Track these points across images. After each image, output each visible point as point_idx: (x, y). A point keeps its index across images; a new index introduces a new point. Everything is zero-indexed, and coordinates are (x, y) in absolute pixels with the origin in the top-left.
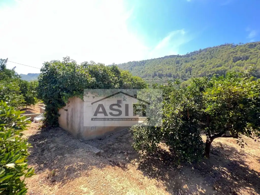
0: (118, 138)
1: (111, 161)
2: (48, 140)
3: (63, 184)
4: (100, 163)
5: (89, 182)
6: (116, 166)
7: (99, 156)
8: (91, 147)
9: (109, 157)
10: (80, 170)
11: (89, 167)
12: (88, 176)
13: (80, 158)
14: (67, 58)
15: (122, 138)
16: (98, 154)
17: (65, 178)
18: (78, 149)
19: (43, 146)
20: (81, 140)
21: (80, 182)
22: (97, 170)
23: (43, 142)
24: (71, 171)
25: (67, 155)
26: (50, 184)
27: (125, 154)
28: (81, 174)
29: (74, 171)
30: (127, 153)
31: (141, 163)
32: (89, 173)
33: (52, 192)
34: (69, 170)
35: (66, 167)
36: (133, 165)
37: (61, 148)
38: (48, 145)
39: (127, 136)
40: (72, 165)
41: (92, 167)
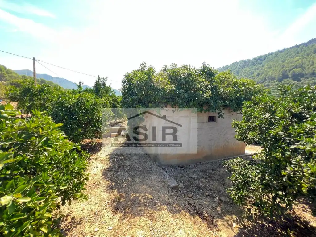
0: (208, 171)
1: (191, 205)
2: (127, 156)
3: (123, 217)
4: (174, 204)
5: (151, 230)
6: (197, 216)
7: (176, 192)
8: (168, 176)
9: (189, 197)
10: (145, 206)
11: (157, 206)
12: (152, 220)
13: (150, 188)
15: (213, 172)
16: (175, 189)
17: (127, 210)
18: (152, 174)
19: (121, 162)
20: (158, 164)
21: (141, 224)
22: (166, 214)
23: (122, 157)
24: (136, 203)
25: (138, 180)
26: (113, 210)
27: (215, 200)
28: (145, 213)
29: (139, 205)
30: (220, 200)
31: (245, 227)
32: (155, 215)
33: (111, 223)
34: (134, 201)
35: (132, 196)
36: (229, 225)
37: (134, 169)
38: (125, 162)
39: (221, 172)
40: (139, 195)
41: (161, 206)
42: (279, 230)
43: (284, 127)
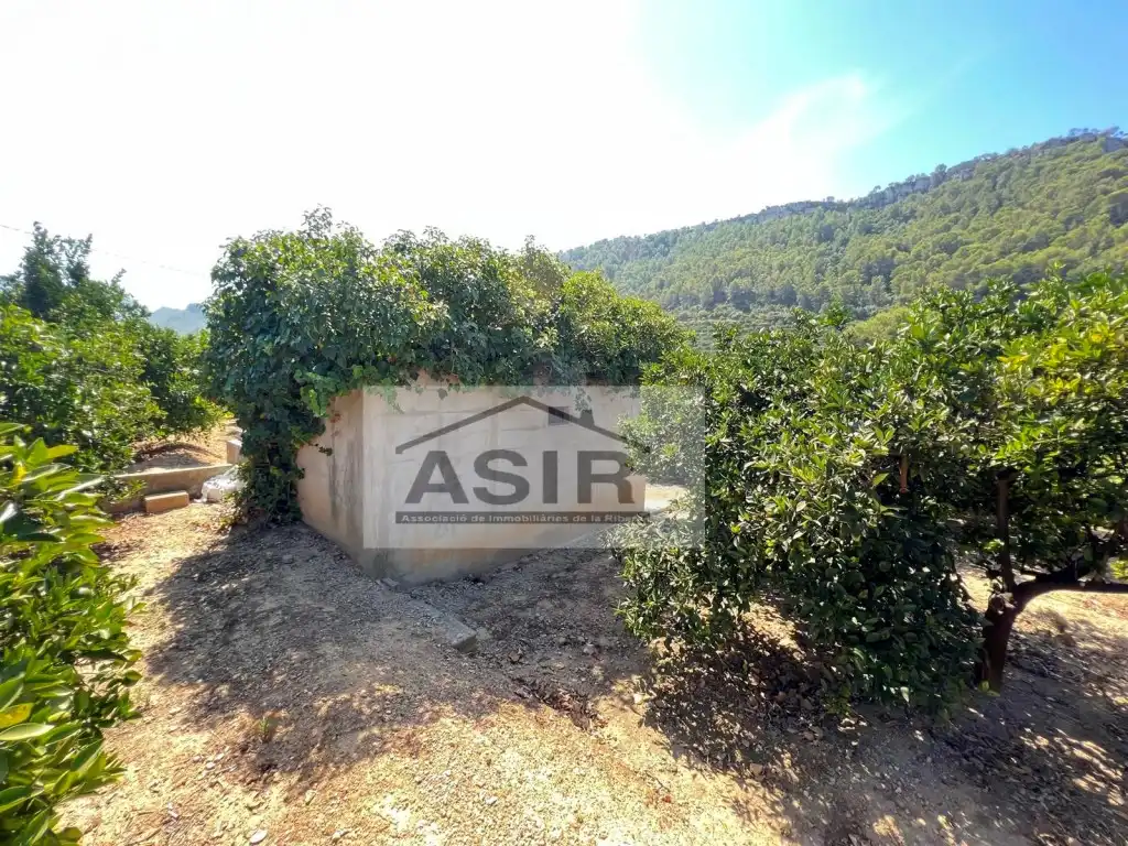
0: (555, 576)
1: (521, 681)
2: (254, 577)
3: (304, 783)
4: (472, 690)
5: (419, 783)
6: (543, 706)
7: (472, 656)
8: (436, 614)
9: (513, 663)
10: (381, 723)
11: (421, 710)
12: (415, 754)
13: (383, 664)
14: (319, 214)
15: (570, 576)
16: (467, 648)
17: (314, 756)
18: (377, 620)
19: (233, 605)
20: (393, 584)
21: (381, 778)
22: (457, 725)
23: (235, 586)
24: (341, 723)
25: (329, 649)
26: (249, 779)
27: (585, 650)
28: (385, 743)
29: (358, 723)
30: (598, 647)
31: (661, 693)
32: (423, 738)
33: (256, 819)
34: (335, 719)
35: (323, 706)
36: (626, 702)
37: (307, 618)
38: (253, 599)
39: (593, 570)
40: (345, 696)
41: (437, 708)
42: (728, 676)
43: (730, 426)
